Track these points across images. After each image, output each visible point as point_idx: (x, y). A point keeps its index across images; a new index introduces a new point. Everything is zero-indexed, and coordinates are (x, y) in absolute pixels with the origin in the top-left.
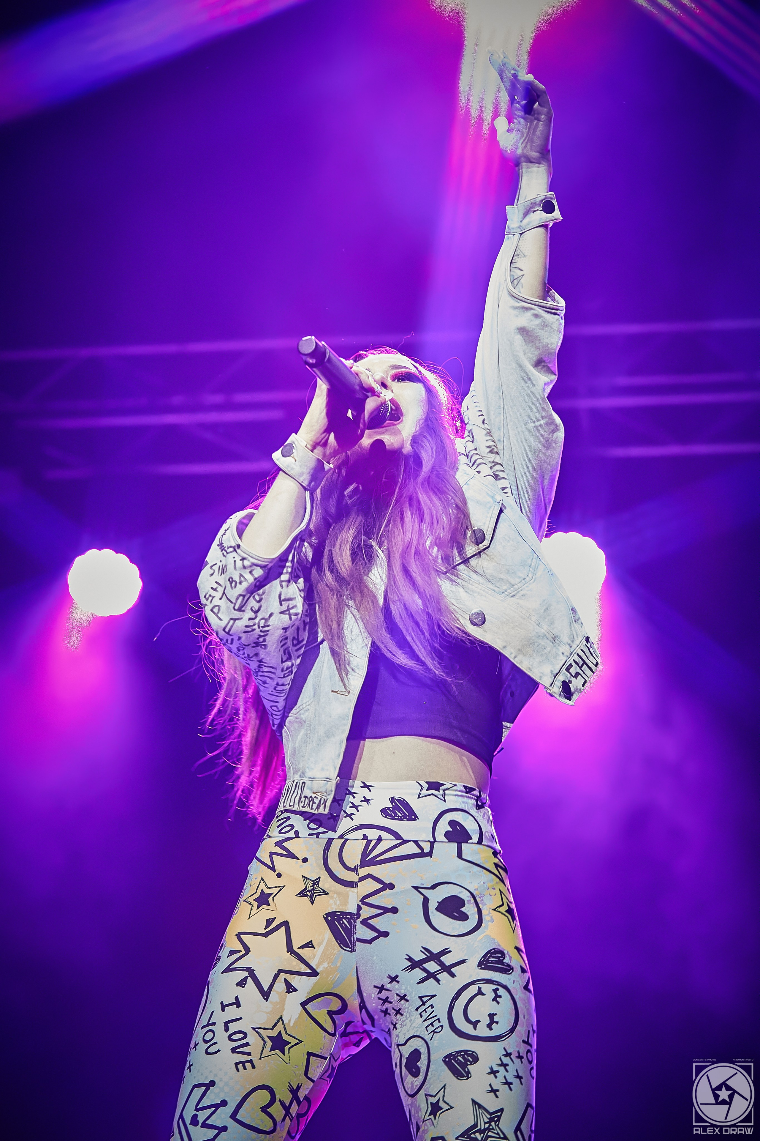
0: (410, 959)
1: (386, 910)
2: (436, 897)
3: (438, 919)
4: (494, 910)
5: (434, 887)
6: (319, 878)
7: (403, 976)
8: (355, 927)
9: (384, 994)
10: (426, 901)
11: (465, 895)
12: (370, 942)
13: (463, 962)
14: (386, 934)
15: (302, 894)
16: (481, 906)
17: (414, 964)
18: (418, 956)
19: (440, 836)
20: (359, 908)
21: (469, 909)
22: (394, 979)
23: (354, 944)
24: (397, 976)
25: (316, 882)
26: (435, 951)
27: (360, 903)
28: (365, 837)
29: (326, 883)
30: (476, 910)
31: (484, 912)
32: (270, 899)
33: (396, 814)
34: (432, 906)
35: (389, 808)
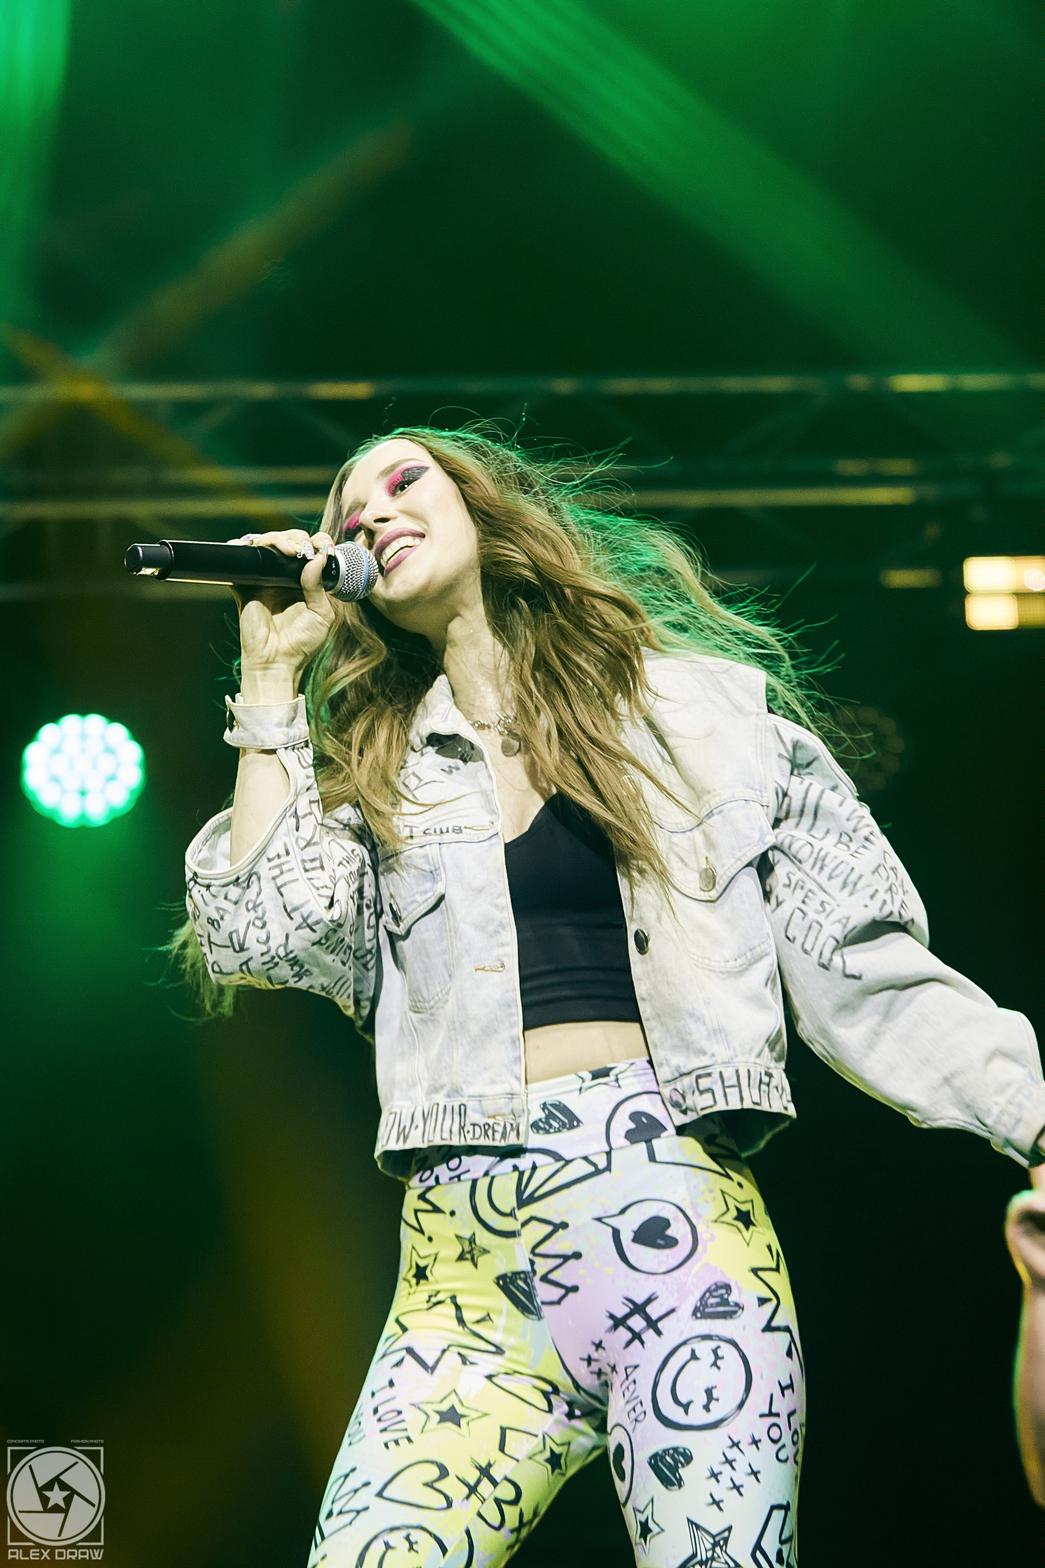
0: (612, 1316)
1: (566, 1258)
2: (628, 1226)
3: (638, 1253)
4: (716, 1221)
5: (623, 1211)
6: (474, 1234)
7: (609, 1340)
8: (534, 1287)
9: (595, 1367)
10: (616, 1233)
11: (668, 1213)
12: (559, 1302)
13: (673, 1311)
14: (575, 1289)
15: (461, 1258)
16: (694, 1221)
17: (618, 1322)
18: (621, 1311)
19: (618, 1139)
20: (532, 1263)
21: (678, 1229)
22: (599, 1346)
23: (539, 1309)
24: (601, 1342)
25: (472, 1240)
26: (640, 1300)
27: (531, 1257)
28: (515, 1168)
29: (484, 1238)
30: (688, 1228)
31: (700, 1229)
32: (428, 1273)
33: (551, 1126)
34: (626, 1237)
35: (540, 1120)
